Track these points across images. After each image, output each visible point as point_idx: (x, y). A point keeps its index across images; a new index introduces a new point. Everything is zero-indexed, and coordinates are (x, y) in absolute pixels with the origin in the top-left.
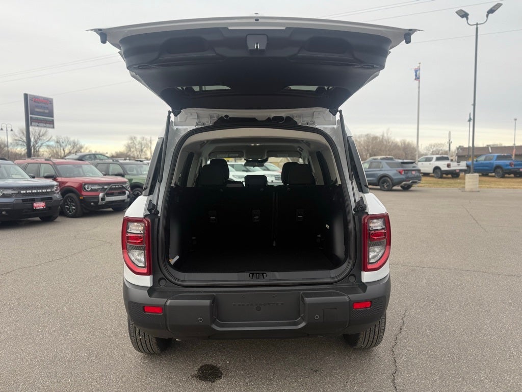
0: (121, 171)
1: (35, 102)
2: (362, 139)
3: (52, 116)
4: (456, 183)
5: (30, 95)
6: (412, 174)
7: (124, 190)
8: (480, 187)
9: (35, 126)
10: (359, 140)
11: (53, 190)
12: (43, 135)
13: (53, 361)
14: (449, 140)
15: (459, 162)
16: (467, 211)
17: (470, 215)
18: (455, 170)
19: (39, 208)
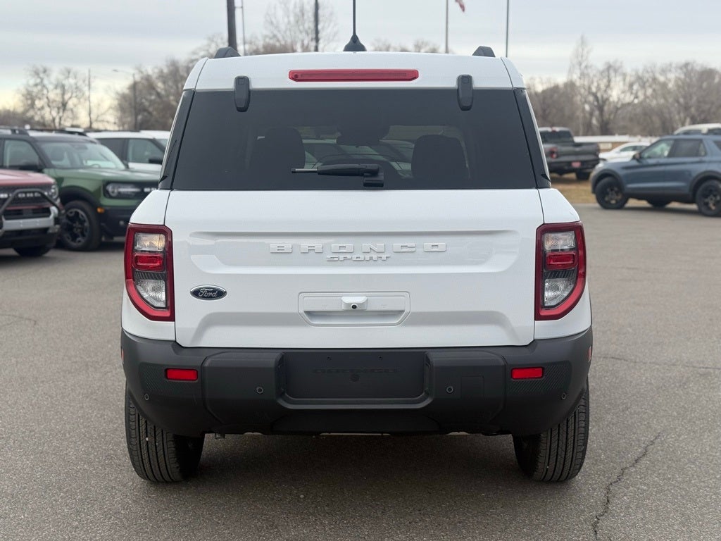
0: (35, 160)
2: (672, 76)
7: (46, 205)
10: (662, 79)
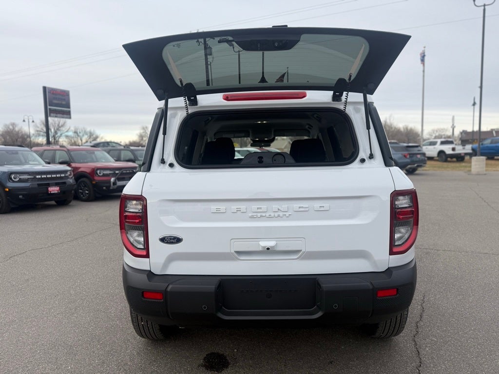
0: (132, 157)
1: (53, 94)
3: (69, 107)
4: (461, 167)
5: (49, 88)
6: (417, 157)
8: (486, 170)
9: (53, 117)
11: (66, 175)
12: (62, 126)
13: (55, 346)
14: (453, 125)
15: (465, 146)
16: (476, 193)
17: (480, 197)
18: (460, 154)
19: (53, 192)
